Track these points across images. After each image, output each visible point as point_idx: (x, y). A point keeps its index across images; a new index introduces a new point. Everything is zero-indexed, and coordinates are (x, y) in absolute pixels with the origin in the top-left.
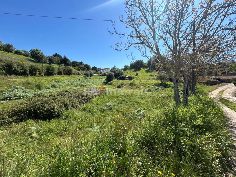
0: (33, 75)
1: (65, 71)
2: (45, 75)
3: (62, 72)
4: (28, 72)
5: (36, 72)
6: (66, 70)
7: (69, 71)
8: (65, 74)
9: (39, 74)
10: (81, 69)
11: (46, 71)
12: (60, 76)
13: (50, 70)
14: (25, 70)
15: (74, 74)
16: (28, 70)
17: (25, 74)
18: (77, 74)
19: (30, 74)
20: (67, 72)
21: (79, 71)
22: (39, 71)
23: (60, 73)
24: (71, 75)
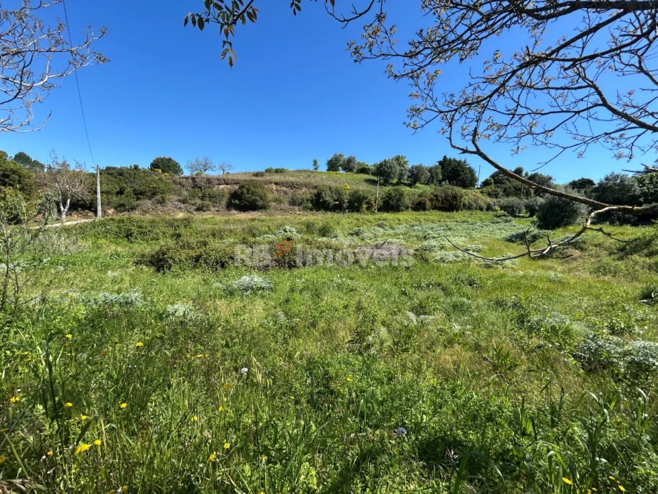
0: (353, 211)
1: (437, 199)
2: (380, 210)
3: (425, 204)
4: (345, 205)
5: (361, 205)
6: (442, 197)
7: (448, 201)
8: (435, 208)
9: (368, 209)
10: (504, 191)
11: (384, 202)
12: (418, 213)
13: (390, 198)
14: (341, 202)
15: (469, 207)
16: (346, 201)
17: (341, 209)
18: (481, 209)
19: (348, 208)
20: (442, 203)
21: (497, 197)
22: (367, 203)
23: (419, 206)
24: (457, 210)
